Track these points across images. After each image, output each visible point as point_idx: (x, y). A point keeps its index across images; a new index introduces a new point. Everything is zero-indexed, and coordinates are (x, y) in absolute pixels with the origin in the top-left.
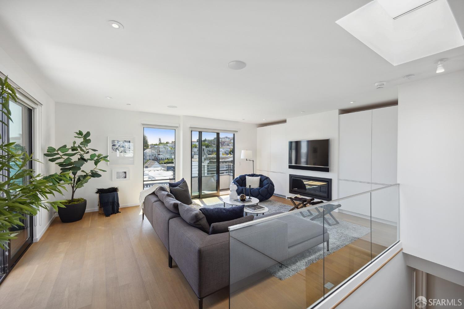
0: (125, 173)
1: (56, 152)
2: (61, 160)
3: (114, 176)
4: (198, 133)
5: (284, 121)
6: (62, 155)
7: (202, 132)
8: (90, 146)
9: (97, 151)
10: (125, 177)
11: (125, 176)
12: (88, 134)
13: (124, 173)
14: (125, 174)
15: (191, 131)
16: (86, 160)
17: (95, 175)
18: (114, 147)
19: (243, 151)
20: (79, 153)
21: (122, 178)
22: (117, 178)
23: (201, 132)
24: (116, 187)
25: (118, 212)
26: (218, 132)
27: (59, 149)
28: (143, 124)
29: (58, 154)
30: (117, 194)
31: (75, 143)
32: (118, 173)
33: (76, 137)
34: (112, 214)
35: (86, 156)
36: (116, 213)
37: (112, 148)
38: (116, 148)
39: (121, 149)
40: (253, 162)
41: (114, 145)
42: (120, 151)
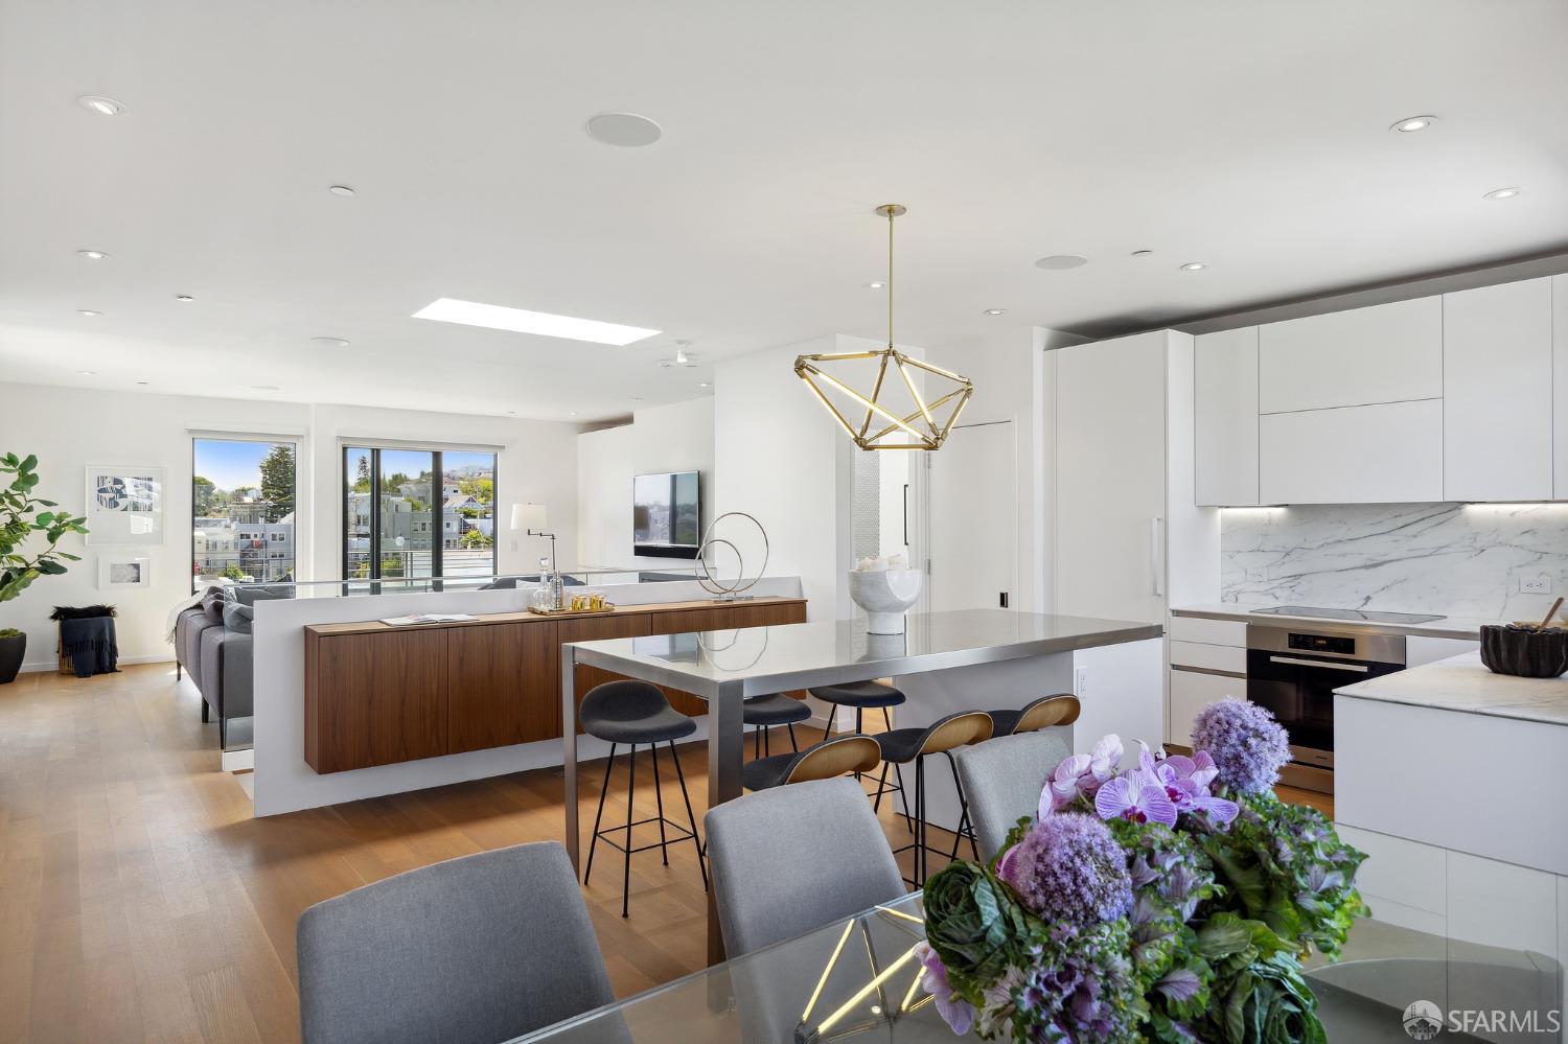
0: (137, 566)
3: (105, 575)
4: (371, 452)
5: (627, 420)
7: (382, 452)
8: (36, 492)
9: (56, 505)
10: (138, 580)
11: (135, 575)
12: (31, 461)
13: (132, 567)
14: (135, 571)
15: (345, 449)
16: (25, 530)
17: (48, 568)
18: (103, 495)
19: (515, 506)
20: (8, 511)
21: (129, 581)
22: (112, 582)
23: (378, 450)
24: (108, 605)
25: (112, 669)
26: (437, 449)
28: (191, 431)
30: (111, 624)
32: (114, 567)
34: (95, 673)
35: (27, 519)
36: (107, 673)
37: (100, 499)
38: (110, 499)
39: (124, 502)
40: (554, 539)
41: (103, 490)
42: (121, 507)
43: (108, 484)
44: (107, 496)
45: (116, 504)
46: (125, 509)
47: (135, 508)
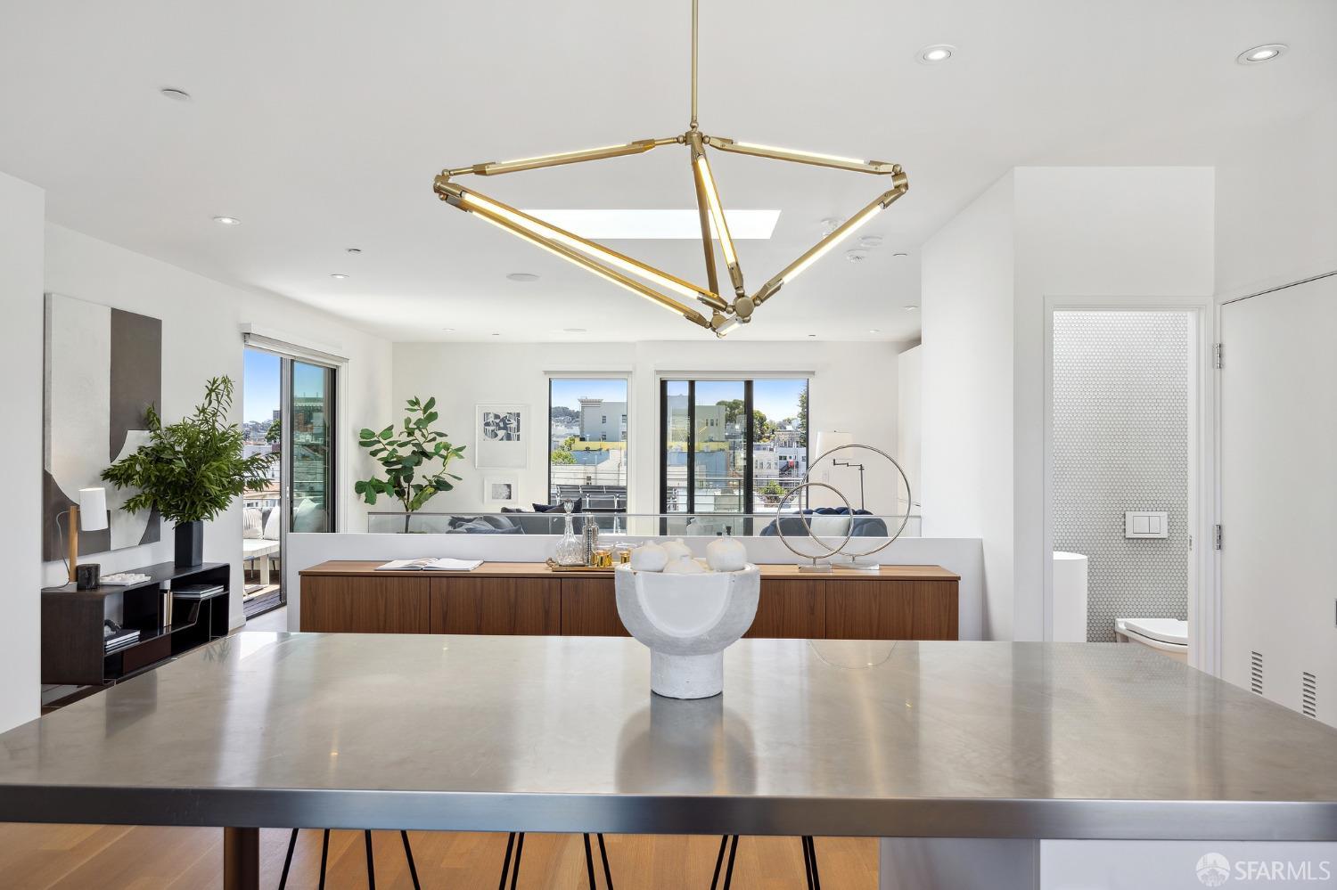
1: (376, 439)
2: (384, 454)
4: (687, 383)
6: (387, 444)
7: (696, 383)
8: (433, 427)
9: (446, 436)
10: (510, 497)
12: (432, 402)
13: (506, 487)
16: (428, 456)
17: (441, 485)
18: (488, 427)
19: (819, 433)
20: (416, 442)
22: (493, 498)
23: (693, 381)
26: (749, 378)
27: (381, 434)
28: (548, 372)
29: (379, 442)
31: (408, 421)
32: (494, 486)
33: (408, 409)
35: (429, 448)
37: (485, 431)
38: (492, 431)
39: (501, 433)
40: (862, 469)
41: (487, 424)
42: (500, 437)
43: (491, 419)
44: (491, 428)
45: (496, 435)
46: (502, 439)
47: (509, 437)
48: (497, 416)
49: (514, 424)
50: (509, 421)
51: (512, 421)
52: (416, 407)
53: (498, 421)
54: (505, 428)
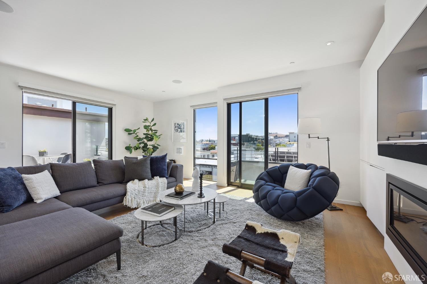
0: (181, 149)
1: (132, 132)
10: (181, 153)
22: (177, 153)
29: (134, 133)
32: (177, 149)
37: (175, 129)
38: (177, 129)
39: (179, 130)
40: (328, 140)
41: (175, 127)
42: (179, 131)
43: (176, 125)
46: (179, 132)
47: (181, 132)
48: (178, 124)
49: (182, 127)
50: (181, 125)
51: (182, 125)
52: (147, 121)
53: (178, 126)
54: (180, 128)
